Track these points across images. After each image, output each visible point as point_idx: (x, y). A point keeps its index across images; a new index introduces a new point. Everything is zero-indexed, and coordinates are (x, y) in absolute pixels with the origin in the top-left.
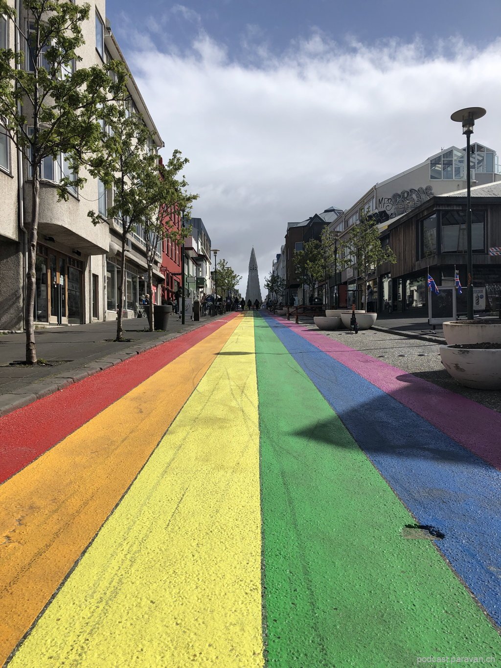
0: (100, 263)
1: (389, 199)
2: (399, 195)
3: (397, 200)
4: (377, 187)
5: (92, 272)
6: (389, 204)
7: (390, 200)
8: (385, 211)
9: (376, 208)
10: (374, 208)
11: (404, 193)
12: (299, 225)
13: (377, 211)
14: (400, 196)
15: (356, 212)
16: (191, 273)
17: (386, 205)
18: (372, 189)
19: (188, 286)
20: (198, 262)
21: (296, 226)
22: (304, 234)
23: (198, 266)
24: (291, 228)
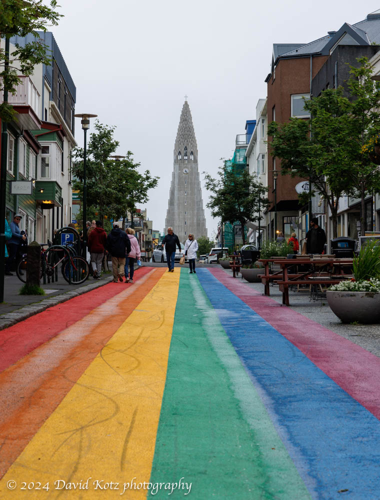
12: (301, 51)
16: (22, 170)
19: (15, 204)
20: (43, 143)
21: (294, 53)
22: (315, 75)
23: (40, 152)
24: (283, 57)
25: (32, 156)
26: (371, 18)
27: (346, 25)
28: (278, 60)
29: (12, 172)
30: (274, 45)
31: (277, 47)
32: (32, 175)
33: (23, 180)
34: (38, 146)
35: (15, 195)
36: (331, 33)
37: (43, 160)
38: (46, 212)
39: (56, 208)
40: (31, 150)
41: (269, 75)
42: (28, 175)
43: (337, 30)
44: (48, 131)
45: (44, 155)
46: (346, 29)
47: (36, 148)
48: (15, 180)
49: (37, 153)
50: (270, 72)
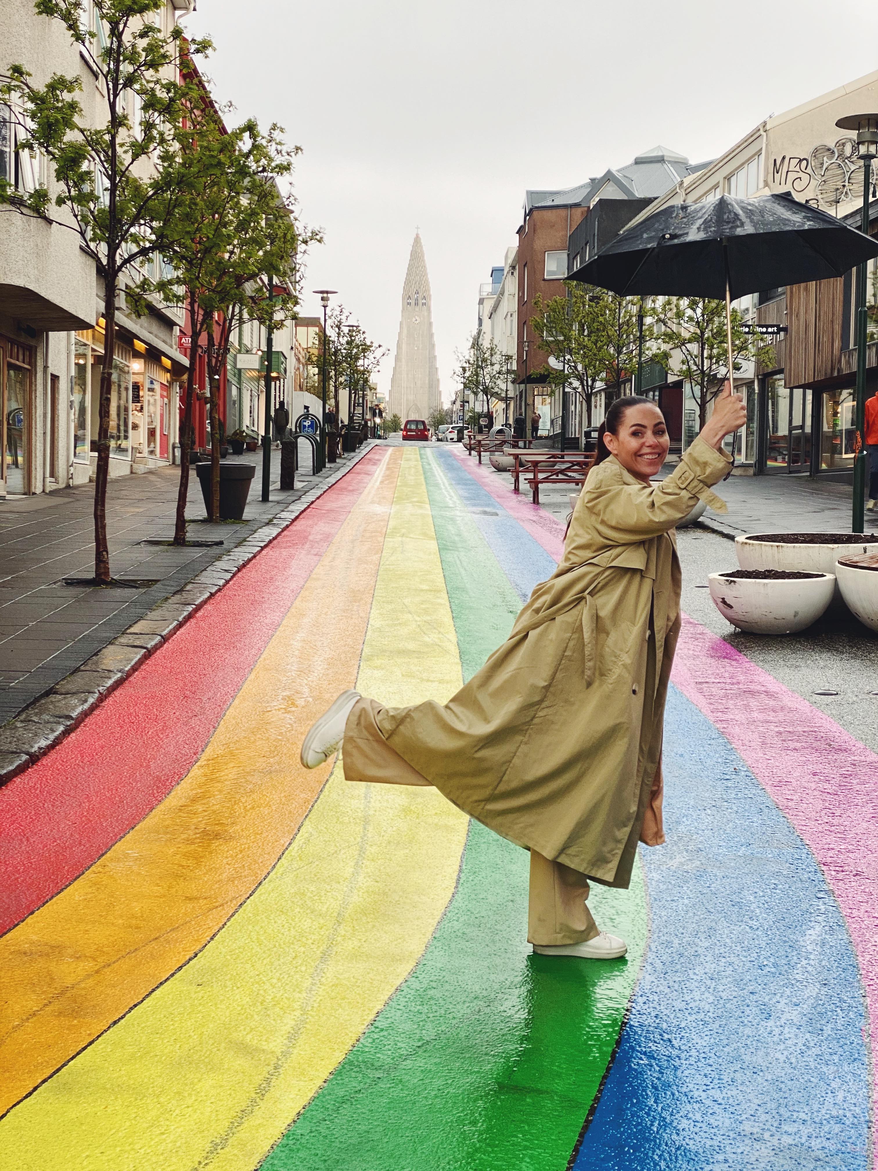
0: (64, 343)
1: (801, 161)
2: (829, 150)
3: (822, 164)
4: (768, 127)
5: (51, 370)
6: (801, 174)
7: (804, 163)
9: (766, 184)
10: (761, 184)
11: (844, 145)
12: (558, 201)
14: (833, 152)
15: (716, 187)
17: (792, 176)
18: (757, 129)
19: (239, 379)
21: (549, 203)
22: (573, 230)
24: (537, 207)
25: (256, 324)
26: (639, 162)
27: (609, 172)
28: (531, 210)
29: (237, 345)
30: (527, 192)
31: (531, 195)
32: (255, 344)
33: (247, 352)
35: (240, 370)
36: (593, 180)
41: (521, 227)
42: (252, 346)
43: (599, 174)
46: (609, 177)
48: (240, 351)
50: (522, 223)
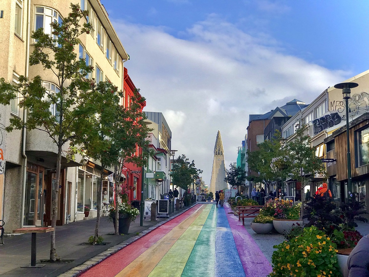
0: (74, 171)
4: (328, 91)
5: (68, 180)
6: (341, 107)
7: (342, 103)
8: (337, 113)
9: (329, 110)
11: (355, 96)
12: (260, 118)
13: (329, 113)
14: (352, 99)
15: (312, 112)
16: (150, 168)
17: (337, 107)
18: (324, 92)
19: (147, 181)
20: (158, 157)
21: (257, 119)
22: (265, 128)
23: (157, 160)
24: (253, 120)
25: (154, 162)
26: (288, 104)
28: (251, 121)
29: (146, 169)
31: (251, 116)
32: (154, 170)
33: (151, 172)
34: (157, 158)
35: (147, 178)
36: (272, 111)
37: (158, 163)
38: (159, 183)
39: (163, 182)
40: (154, 160)
41: (248, 127)
42: (152, 170)
44: (160, 152)
45: (159, 161)
46: (278, 109)
47: (155, 158)
48: (147, 172)
49: (156, 161)
50: (248, 125)
